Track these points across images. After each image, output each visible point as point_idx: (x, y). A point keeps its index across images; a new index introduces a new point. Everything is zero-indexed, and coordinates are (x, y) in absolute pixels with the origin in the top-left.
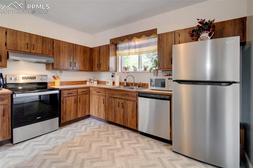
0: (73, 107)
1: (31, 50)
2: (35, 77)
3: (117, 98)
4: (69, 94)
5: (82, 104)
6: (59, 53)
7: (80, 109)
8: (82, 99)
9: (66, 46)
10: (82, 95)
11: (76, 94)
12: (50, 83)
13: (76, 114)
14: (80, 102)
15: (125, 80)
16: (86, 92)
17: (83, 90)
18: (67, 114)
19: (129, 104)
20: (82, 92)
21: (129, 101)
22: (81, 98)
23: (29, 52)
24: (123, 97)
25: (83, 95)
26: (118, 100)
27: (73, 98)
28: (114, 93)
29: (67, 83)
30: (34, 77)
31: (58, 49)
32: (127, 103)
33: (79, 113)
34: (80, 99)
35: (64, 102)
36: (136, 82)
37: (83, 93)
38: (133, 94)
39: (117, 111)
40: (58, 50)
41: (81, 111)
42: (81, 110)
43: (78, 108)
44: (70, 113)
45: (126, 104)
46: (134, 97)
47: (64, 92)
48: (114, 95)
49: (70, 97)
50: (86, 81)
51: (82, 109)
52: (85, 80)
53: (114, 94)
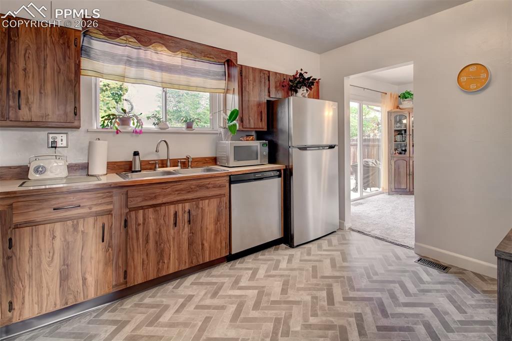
3: (168, 203)
15: (136, 154)
19: (207, 209)
21: (207, 201)
24: (189, 194)
26: (172, 209)
28: (158, 191)
32: (201, 206)
36: (173, 156)
38: (218, 182)
39: (168, 241)
45: (200, 210)
46: (220, 187)
48: (155, 198)
53: (155, 196)
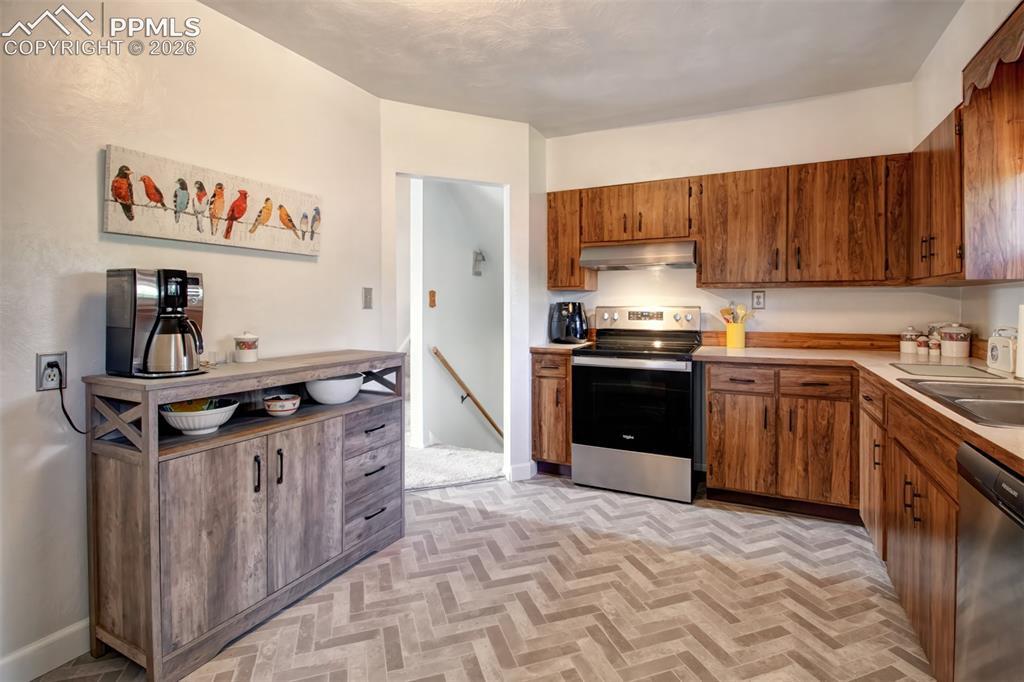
0: (754, 440)
1: (635, 233)
2: (662, 314)
4: (733, 380)
5: (805, 444)
6: (725, 223)
7: (793, 461)
8: (806, 417)
9: (754, 188)
10: (806, 397)
11: (769, 388)
12: (714, 335)
13: (772, 475)
14: (792, 428)
16: (828, 389)
17: (810, 377)
18: (726, 462)
20: (805, 384)
22: (800, 412)
23: (630, 238)
25: (811, 403)
27: (755, 405)
29: (785, 342)
30: (658, 313)
31: (720, 206)
33: (787, 477)
34: (792, 414)
35: (714, 409)
37: (810, 390)
40: (717, 211)
41: (802, 473)
42: (800, 468)
43: (781, 451)
44: (743, 462)
47: (714, 370)
49: (741, 398)
50: (899, 338)
51: (807, 464)
52: (894, 331)
